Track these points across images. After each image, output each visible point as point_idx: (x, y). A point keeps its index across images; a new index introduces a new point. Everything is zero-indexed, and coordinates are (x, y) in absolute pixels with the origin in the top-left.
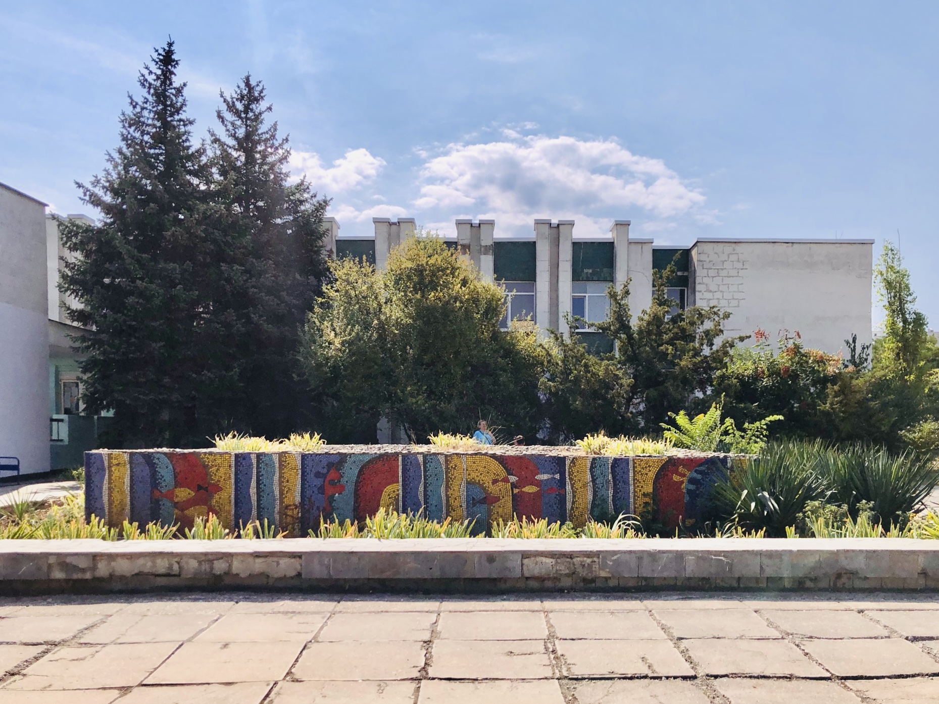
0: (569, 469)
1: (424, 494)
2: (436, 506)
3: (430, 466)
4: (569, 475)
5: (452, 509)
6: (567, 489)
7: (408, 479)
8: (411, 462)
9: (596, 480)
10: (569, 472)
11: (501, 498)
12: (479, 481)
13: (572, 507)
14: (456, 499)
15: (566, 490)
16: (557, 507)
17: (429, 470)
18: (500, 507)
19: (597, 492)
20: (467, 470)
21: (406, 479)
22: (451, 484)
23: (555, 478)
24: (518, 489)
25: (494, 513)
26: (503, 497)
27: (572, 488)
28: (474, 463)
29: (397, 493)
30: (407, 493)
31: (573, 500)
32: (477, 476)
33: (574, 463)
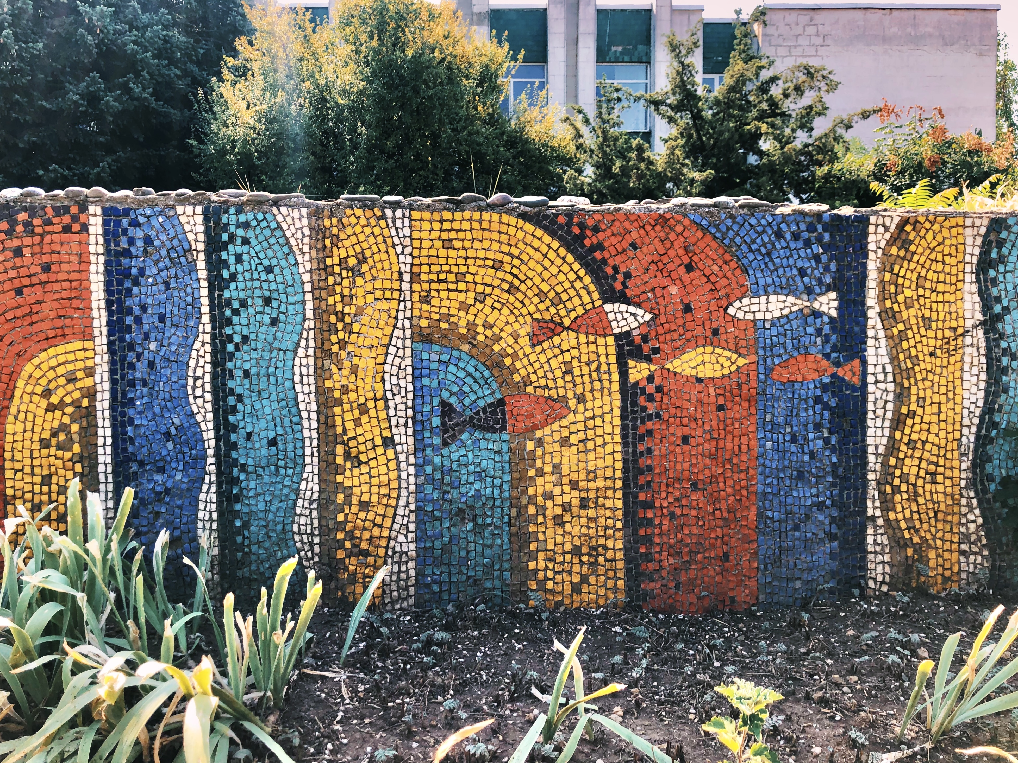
0: (881, 271)
1: (215, 391)
2: (273, 443)
3: (239, 259)
4: (882, 299)
5: (347, 455)
6: (871, 360)
7: (138, 321)
8: (148, 241)
9: (999, 318)
10: (882, 283)
11: (572, 403)
12: (471, 326)
13: (891, 438)
14: (363, 409)
15: (864, 363)
16: (827, 441)
17: (233, 277)
18: (565, 442)
19: (1004, 371)
20: (415, 278)
21: (129, 320)
22: (342, 344)
23: (816, 314)
24: (648, 359)
25: (540, 473)
26: (581, 400)
27: (894, 359)
28: (448, 244)
29: (89, 382)
30: (132, 384)
31: (897, 411)
32: (465, 307)
33: (906, 244)
